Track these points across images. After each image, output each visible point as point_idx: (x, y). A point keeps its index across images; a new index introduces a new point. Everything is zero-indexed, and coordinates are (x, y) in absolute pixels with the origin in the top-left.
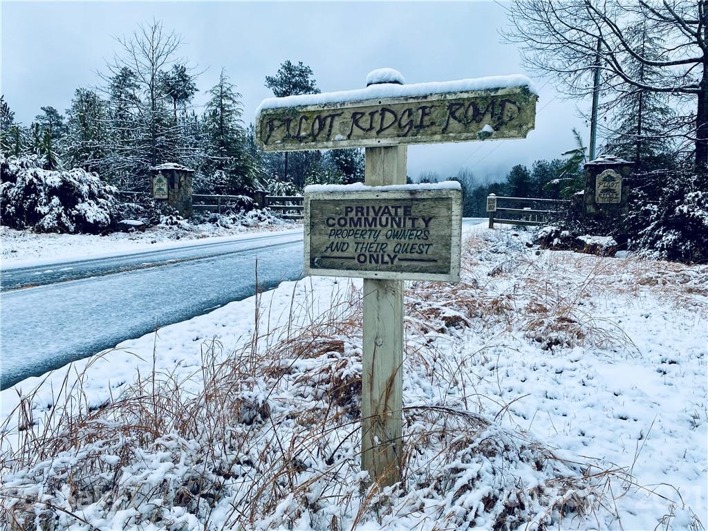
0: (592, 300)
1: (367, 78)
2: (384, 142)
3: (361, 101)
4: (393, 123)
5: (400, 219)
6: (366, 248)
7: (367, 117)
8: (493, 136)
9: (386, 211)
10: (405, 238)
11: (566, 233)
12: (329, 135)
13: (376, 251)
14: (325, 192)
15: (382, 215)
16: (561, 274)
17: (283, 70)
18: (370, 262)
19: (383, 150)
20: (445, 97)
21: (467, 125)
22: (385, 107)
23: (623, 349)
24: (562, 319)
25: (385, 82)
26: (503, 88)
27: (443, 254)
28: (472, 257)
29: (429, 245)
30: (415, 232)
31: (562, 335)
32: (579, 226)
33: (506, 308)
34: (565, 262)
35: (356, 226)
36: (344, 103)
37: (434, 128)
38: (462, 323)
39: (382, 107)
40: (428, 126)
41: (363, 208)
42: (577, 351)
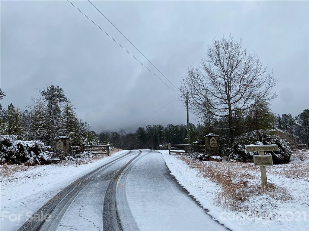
17: (49, 89)
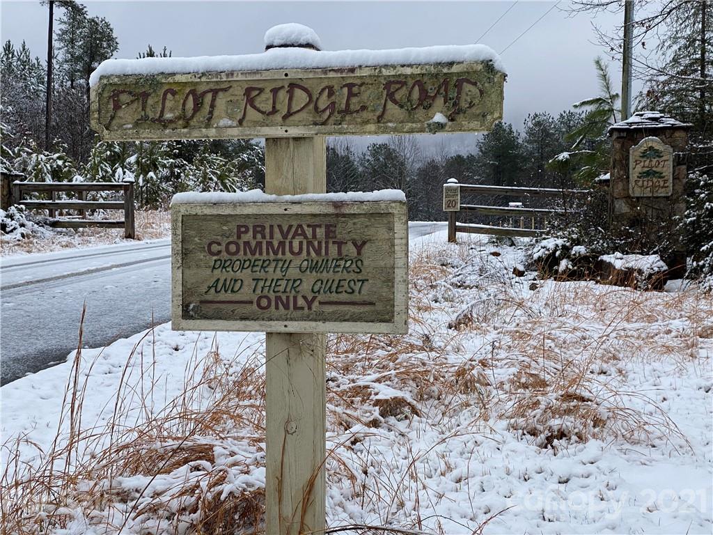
0: (621, 365)
1: (265, 38)
2: (294, 132)
3: (257, 72)
4: (307, 105)
5: (320, 243)
6: (270, 286)
7: (267, 95)
8: (447, 128)
9: (300, 232)
10: (328, 272)
11: (580, 249)
12: (210, 119)
13: (285, 292)
14: (205, 204)
15: (293, 237)
16: (570, 322)
18: (277, 308)
19: (291, 141)
20: (380, 71)
21: (411, 111)
22: (295, 82)
23: (665, 441)
24: (568, 397)
25: (292, 45)
26: (459, 63)
27: (384, 294)
28: (421, 295)
29: (363, 281)
30: (342, 263)
31: (568, 422)
32: (603, 238)
33: (479, 381)
34: (578, 301)
35: (253, 253)
36: (231, 73)
37: (365, 115)
38: (407, 410)
39: (289, 82)
40: (357, 111)
41: (263, 228)
42: (593, 447)
